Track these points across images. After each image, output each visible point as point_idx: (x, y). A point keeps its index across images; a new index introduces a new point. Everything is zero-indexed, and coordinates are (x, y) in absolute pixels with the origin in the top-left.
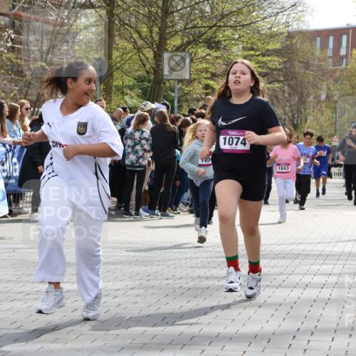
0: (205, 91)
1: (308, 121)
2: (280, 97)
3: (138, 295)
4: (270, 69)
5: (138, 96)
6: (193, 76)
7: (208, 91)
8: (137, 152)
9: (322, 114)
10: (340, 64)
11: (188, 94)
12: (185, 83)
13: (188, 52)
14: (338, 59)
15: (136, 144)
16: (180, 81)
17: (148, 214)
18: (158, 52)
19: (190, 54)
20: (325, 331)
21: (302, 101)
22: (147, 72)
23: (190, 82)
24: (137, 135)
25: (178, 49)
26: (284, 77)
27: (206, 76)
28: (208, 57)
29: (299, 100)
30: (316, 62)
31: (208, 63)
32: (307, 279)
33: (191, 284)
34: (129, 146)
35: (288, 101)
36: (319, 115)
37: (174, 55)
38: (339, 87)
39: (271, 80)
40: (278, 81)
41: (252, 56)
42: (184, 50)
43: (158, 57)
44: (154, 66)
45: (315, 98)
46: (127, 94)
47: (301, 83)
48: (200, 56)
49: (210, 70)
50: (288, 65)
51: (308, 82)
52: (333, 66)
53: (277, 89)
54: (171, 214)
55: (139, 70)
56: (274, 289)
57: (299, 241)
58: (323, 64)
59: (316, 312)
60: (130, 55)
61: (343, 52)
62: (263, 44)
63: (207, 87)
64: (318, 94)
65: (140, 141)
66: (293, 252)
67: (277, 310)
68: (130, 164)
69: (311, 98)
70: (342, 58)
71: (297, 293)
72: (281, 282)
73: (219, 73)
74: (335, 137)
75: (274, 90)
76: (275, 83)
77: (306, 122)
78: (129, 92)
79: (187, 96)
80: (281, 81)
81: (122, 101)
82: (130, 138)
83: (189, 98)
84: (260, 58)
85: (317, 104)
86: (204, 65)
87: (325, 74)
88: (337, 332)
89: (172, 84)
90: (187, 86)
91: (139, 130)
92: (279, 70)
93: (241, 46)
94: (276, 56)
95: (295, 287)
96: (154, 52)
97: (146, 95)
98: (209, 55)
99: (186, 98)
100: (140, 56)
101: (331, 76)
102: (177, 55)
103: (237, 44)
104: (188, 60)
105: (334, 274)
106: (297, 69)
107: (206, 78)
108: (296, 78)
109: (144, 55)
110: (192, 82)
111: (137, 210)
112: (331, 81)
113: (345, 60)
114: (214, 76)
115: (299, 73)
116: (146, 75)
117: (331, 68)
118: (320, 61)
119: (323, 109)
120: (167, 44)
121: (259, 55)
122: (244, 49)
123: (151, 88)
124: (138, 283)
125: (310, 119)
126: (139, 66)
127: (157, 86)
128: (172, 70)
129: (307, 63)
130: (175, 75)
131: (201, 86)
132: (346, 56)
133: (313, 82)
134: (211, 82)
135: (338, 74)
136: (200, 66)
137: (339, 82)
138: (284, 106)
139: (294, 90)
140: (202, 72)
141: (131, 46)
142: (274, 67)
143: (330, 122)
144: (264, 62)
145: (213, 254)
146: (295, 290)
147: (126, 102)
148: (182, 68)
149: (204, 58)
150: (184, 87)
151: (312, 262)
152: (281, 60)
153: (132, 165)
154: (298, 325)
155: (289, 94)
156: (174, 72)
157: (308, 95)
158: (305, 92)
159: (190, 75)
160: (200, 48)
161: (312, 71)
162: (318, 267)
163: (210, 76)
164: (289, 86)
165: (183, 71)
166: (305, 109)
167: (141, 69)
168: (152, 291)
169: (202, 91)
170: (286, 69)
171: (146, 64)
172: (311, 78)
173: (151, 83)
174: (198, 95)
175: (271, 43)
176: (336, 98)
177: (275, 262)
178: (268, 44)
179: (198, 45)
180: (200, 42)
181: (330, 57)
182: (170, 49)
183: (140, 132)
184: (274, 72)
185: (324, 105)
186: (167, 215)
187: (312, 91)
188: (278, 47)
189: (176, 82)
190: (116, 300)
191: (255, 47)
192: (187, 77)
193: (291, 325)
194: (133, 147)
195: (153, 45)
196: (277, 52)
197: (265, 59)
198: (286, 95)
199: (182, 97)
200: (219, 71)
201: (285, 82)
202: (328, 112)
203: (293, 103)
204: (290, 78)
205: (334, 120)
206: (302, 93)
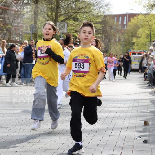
1: (112, 49)
4: (97, 29)
7: (74, 37)
10: (124, 28)
13: (66, 22)
16: (63, 33)
20: (118, 129)
25: (62, 21)
26: (103, 32)
28: (74, 24)
31: (74, 27)
32: (111, 109)
33: (67, 111)
36: (116, 47)
37: (61, 23)
38: (123, 36)
40: (100, 34)
42: (64, 22)
45: (114, 40)
47: (109, 35)
48: (70, 24)
49: (75, 29)
50: (104, 28)
53: (100, 37)
57: (108, 95)
58: (117, 27)
59: (114, 121)
61: (125, 23)
69: (113, 40)
70: (124, 25)
71: (107, 114)
72: (101, 110)
74: (122, 55)
80: (102, 34)
85: (115, 43)
86: (72, 27)
87: (118, 31)
92: (101, 30)
96: (54, 22)
98: (74, 23)
101: (120, 32)
102: (62, 23)
103: (85, 20)
104: (66, 25)
105: (121, 107)
106: (108, 29)
107: (73, 32)
108: (107, 33)
112: (120, 34)
114: (76, 31)
115: (108, 31)
117: (120, 29)
118: (116, 26)
120: (58, 19)
125: (112, 48)
128: (60, 29)
129: (111, 27)
130: (61, 31)
132: (126, 25)
134: (75, 34)
135: (123, 31)
136: (71, 28)
137: (123, 34)
139: (106, 37)
140: (71, 30)
141: (44, 20)
142: (99, 28)
146: (106, 113)
148: (64, 28)
149: (72, 25)
151: (113, 102)
152: (101, 26)
154: (107, 126)
155: (105, 39)
157: (112, 39)
158: (111, 38)
159: (67, 31)
160: (71, 21)
161: (113, 30)
162: (115, 104)
164: (104, 35)
165: (64, 30)
166: (110, 45)
172: (113, 33)
175: (98, 19)
176: (122, 41)
180: (71, 19)
181: (120, 25)
184: (99, 30)
185: (117, 43)
187: (113, 37)
188: (100, 21)
191: (92, 20)
195: (53, 20)
196: (100, 23)
197: (95, 25)
198: (103, 39)
200: (78, 30)
202: (119, 46)
203: (106, 42)
204: (105, 33)
205: (121, 49)
206: (109, 38)
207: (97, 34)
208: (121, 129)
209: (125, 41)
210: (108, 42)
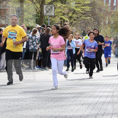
0: (60, 20)
1: (101, 32)
2: (90, 22)
3: (35, 101)
4: (86, 11)
5: (34, 22)
6: (56, 14)
7: (62, 20)
8: (34, 44)
9: (107, 29)
10: (114, 9)
11: (54, 21)
12: (53, 17)
13: (53, 5)
14: (113, 7)
15: (33, 41)
16: (50, 16)
17: (38, 69)
18: (42, 5)
19: (54, 6)
20: (108, 114)
21: (99, 24)
22: (38, 13)
23: (54, 17)
24: (34, 38)
25: (49, 4)
26: (91, 15)
27: (61, 14)
29: (97, 23)
30: (104, 8)
32: (101, 94)
33: (55, 96)
34: (31, 42)
35: (93, 24)
36: (105, 30)
37: (48, 6)
38: (113, 18)
39: (86, 16)
40: (89, 16)
41: (79, 6)
42: (52, 4)
43: (42, 7)
44: (40, 10)
45: (104, 23)
46: (29, 21)
47: (98, 17)
48: (58, 6)
49: (62, 12)
50: (93, 10)
51: (101, 17)
52: (111, 10)
53: (89, 20)
54: (47, 69)
55: (34, 12)
56: (88, 98)
57: (98, 79)
58: (107, 9)
59: (105, 107)
60: (30, 6)
61: (115, 4)
62: (83, 1)
63: (61, 19)
64: (105, 21)
65: (35, 40)
66: (95, 83)
67: (89, 106)
68: (31, 49)
69: (102, 23)
70: (114, 7)
71: (97, 99)
72: (91, 95)
73: (66, 13)
74: (112, 38)
75: (88, 20)
76: (88, 17)
77: (100, 32)
78: (30, 20)
79: (53, 22)
80: (90, 16)
81: (28, 24)
82: (31, 39)
83: (54, 23)
84: (82, 7)
85: (105, 25)
86: (60, 10)
87: (107, 13)
88: (113, 114)
89: (47, 18)
90: (53, 18)
91: (34, 36)
92: (90, 12)
93: (74, 2)
94: (88, 6)
95: (96, 97)
96: (40, 5)
97: (37, 22)
98: (62, 6)
99: (53, 23)
100: (34, 6)
101: (110, 14)
102: (49, 6)
103: (73, 2)
104: (53, 8)
106: (97, 11)
107: (61, 15)
108: (96, 15)
109: (36, 6)
110: (55, 16)
111: (34, 67)
112: (110, 16)
113: (115, 7)
114: (64, 14)
115: (97, 13)
116: (37, 14)
117: (110, 11)
118: (105, 8)
119: (107, 27)
120: (45, 2)
121: (81, 6)
122: (76, 3)
123: (39, 19)
124: (34, 96)
125: (102, 31)
126: (34, 10)
127: (41, 18)
128: (47, 12)
129: (101, 9)
130: (48, 14)
131: (59, 18)
132: (116, 6)
133: (103, 17)
134: (63, 17)
135: (113, 13)
136: (58, 10)
137: (113, 17)
138: (91, 26)
139: (96, 20)
141: (31, 2)
142: (87, 11)
143: (110, 32)
144: (83, 9)
145: (64, 84)
147: (29, 25)
148: (51, 11)
149: (60, 7)
150: (52, 19)
151: (103, 87)
152: (90, 8)
153: (32, 50)
154: (97, 112)
155: (94, 21)
156: (48, 13)
157: (101, 22)
158: (100, 20)
159: (54, 14)
160: (58, 3)
161: (103, 12)
162: (105, 89)
163: (62, 14)
164: (93, 18)
165: (51, 12)
166: (100, 27)
167: (35, 11)
168: (40, 99)
169: (59, 20)
170: (92, 11)
171: (37, 9)
172: (102, 15)
173: (39, 17)
174: (58, 22)
175: (86, 1)
176: (112, 23)
177: (88, 87)
178: (85, 2)
179: (57, 2)
180: (58, 1)
181: (109, 7)
182: (46, 4)
183: (35, 36)
184: (88, 13)
185: (107, 26)
186: (46, 69)
187: (102, 20)
188: (89, 3)
189: (49, 17)
190: (26, 103)
191: (80, 3)
192: (53, 15)
193: (94, 112)
194: (32, 42)
195: (39, 2)
196: (89, 5)
197: (84, 7)
198: (92, 22)
199: (51, 22)
200: (66, 12)
201: (92, 17)
202: (109, 28)
203: (95, 25)
204: (94, 15)
205: (111, 31)
206: (99, 20)
207: (86, 17)
208: (112, 114)
209: (115, 24)
210: (97, 24)
